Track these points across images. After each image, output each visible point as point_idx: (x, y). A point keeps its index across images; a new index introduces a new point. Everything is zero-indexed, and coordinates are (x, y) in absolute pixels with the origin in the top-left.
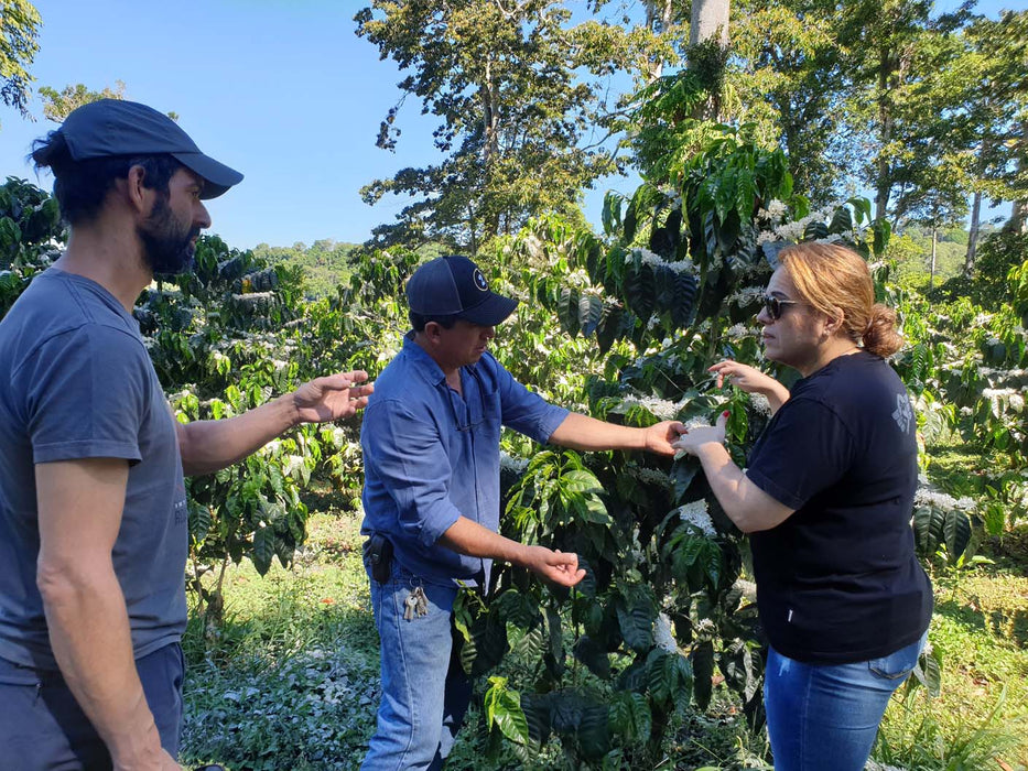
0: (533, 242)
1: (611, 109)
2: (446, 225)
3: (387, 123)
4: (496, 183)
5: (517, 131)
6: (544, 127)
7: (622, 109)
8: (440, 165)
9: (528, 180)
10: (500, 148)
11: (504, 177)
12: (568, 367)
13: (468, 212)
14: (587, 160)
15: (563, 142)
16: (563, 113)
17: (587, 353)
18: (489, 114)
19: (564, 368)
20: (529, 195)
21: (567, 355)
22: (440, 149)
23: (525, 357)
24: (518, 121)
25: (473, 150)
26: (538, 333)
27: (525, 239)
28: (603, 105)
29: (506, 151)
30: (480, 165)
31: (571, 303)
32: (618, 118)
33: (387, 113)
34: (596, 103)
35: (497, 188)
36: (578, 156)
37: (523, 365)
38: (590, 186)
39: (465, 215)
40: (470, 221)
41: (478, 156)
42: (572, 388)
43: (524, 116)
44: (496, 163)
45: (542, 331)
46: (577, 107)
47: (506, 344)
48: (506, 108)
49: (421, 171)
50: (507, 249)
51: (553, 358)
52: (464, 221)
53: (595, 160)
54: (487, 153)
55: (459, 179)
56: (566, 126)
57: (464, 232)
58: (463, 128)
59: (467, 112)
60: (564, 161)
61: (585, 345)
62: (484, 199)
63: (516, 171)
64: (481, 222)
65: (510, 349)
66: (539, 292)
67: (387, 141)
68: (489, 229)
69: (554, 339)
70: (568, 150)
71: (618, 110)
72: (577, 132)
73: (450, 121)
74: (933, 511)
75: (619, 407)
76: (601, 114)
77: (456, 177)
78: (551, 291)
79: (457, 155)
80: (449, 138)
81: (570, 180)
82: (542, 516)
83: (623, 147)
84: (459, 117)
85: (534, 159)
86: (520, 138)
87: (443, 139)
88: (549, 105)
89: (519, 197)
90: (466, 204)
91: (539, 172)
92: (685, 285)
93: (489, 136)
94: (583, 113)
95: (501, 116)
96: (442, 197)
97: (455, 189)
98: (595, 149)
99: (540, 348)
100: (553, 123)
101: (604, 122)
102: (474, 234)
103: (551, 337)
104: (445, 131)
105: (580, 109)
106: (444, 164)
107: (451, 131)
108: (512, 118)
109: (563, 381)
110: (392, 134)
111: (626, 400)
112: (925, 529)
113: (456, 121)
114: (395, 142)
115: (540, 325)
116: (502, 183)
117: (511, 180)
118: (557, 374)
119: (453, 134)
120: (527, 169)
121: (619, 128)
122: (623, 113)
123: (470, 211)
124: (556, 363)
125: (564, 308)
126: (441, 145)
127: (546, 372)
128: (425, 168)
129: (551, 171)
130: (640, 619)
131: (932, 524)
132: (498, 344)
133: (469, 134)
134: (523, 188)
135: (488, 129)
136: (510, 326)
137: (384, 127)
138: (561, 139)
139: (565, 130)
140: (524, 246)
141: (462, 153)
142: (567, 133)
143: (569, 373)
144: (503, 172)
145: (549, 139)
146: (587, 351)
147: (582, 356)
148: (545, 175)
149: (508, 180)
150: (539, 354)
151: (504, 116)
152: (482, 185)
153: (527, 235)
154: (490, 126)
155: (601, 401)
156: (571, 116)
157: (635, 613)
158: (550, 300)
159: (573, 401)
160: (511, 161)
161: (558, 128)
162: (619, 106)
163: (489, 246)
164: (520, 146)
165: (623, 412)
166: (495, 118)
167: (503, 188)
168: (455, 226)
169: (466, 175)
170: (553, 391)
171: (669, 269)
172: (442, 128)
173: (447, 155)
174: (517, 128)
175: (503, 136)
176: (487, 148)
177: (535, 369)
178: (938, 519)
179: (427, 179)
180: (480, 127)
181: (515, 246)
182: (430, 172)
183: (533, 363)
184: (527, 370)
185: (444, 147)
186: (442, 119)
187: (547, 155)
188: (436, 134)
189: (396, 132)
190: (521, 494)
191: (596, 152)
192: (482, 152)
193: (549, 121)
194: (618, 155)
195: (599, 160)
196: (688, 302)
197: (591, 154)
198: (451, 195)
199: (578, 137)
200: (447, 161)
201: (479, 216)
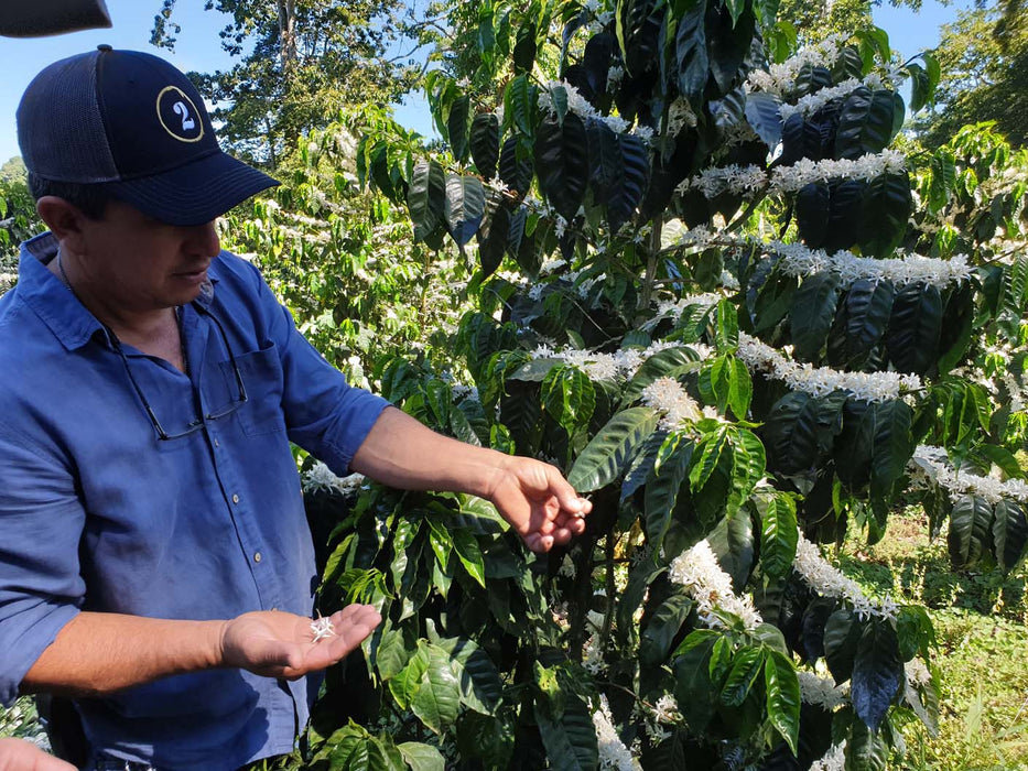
0: (347, 139)
1: (420, 17)
2: (240, 138)
3: (162, 17)
4: (296, 94)
5: (317, 38)
6: (347, 35)
7: (431, 19)
8: (230, 70)
9: (332, 92)
10: (298, 55)
11: (305, 88)
12: (397, 297)
13: (265, 125)
14: (396, 73)
15: (370, 52)
16: (368, 20)
17: (419, 280)
18: (285, 17)
19: (391, 298)
20: (334, 107)
21: (395, 282)
22: (229, 53)
23: (342, 285)
24: (318, 25)
25: (267, 55)
26: (357, 254)
27: (336, 135)
28: (411, 13)
29: (306, 58)
30: (277, 73)
31: (431, 186)
32: (428, 28)
33: (162, 6)
34: (403, 11)
35: (297, 99)
36: (387, 67)
37: (341, 295)
38: (399, 101)
39: (262, 128)
40: (268, 135)
41: (274, 62)
42: (402, 324)
43: (324, 20)
44: (295, 70)
45: (363, 252)
46: (383, 14)
47: (316, 268)
48: (303, 10)
49: (208, 77)
50: (313, 147)
51: (378, 286)
52: (261, 134)
53: (404, 73)
54: (283, 58)
55: (253, 87)
56: (371, 34)
57: (262, 147)
58: (254, 30)
59: (258, 12)
60: (371, 74)
61: (417, 270)
62: (283, 111)
63: (318, 81)
64: (281, 136)
65: (322, 275)
66: (374, 166)
67: (164, 39)
68: (290, 144)
69: (378, 262)
70: (373, 62)
71: (426, 20)
72: (383, 42)
73: (240, 21)
74: (976, 504)
75: (526, 369)
76: (410, 23)
77: (250, 86)
78: (396, 163)
79: (250, 61)
80: (239, 40)
81: (380, 94)
82: (398, 582)
83: (434, 60)
84: (250, 16)
85: (337, 69)
86: (320, 44)
87: (232, 42)
88: (351, 10)
89: (323, 111)
90: (263, 116)
91: (343, 82)
92: (629, 157)
93: (285, 41)
94: (390, 21)
95: (297, 19)
96: (234, 108)
97: (249, 98)
98: (405, 61)
99: (361, 273)
100: (357, 30)
101: (412, 32)
102: (273, 150)
103: (374, 260)
104: (234, 32)
105: (386, 17)
106: (235, 69)
107: (242, 31)
108: (311, 22)
109: (391, 314)
110: (169, 31)
111: (535, 355)
112: (967, 532)
113: (247, 20)
114: (174, 40)
115: (360, 244)
116: (302, 94)
117: (313, 91)
118: (384, 305)
119: (243, 35)
120: (330, 79)
121: (429, 39)
122: (432, 23)
123: (268, 123)
124: (383, 293)
125: (419, 196)
126: (230, 48)
127: (370, 302)
128: (212, 74)
129: (357, 84)
130: (574, 728)
131: (976, 523)
132: (306, 270)
133: (262, 37)
134: (327, 100)
135: (284, 33)
136: (321, 245)
137: (159, 23)
138: (366, 48)
139: (370, 39)
140: (335, 143)
141: (256, 58)
142: (373, 43)
143: (398, 305)
144: (304, 82)
145: (353, 47)
146: (419, 277)
147: (414, 283)
148: (351, 86)
149: (310, 91)
150: (360, 281)
151: (302, 19)
152: (280, 96)
153: (339, 130)
154: (286, 29)
155: (494, 358)
156: (377, 24)
157: (568, 718)
158: (394, 181)
159: (405, 339)
160: (313, 69)
161: (363, 37)
162: (428, 14)
163: (291, 162)
164: (321, 54)
165: (533, 378)
166: (292, 21)
167: (304, 99)
168: (251, 140)
169: (261, 84)
170: (379, 326)
171: (605, 126)
172: (229, 28)
173: (237, 59)
174: (316, 33)
175: (302, 42)
176: (284, 53)
177: (356, 300)
178: (984, 515)
179: (215, 85)
180: (275, 31)
181: (324, 143)
182: (218, 77)
183: (352, 293)
184: (344, 301)
185: (235, 51)
186: (230, 18)
187: (352, 65)
188: (223, 35)
189: (174, 29)
190: (351, 540)
191: (406, 63)
192: (279, 58)
193: (353, 28)
194: (429, 69)
195: (409, 72)
196: (635, 187)
197: (400, 66)
198: (245, 105)
199: (386, 47)
200: (238, 66)
201: (278, 128)
